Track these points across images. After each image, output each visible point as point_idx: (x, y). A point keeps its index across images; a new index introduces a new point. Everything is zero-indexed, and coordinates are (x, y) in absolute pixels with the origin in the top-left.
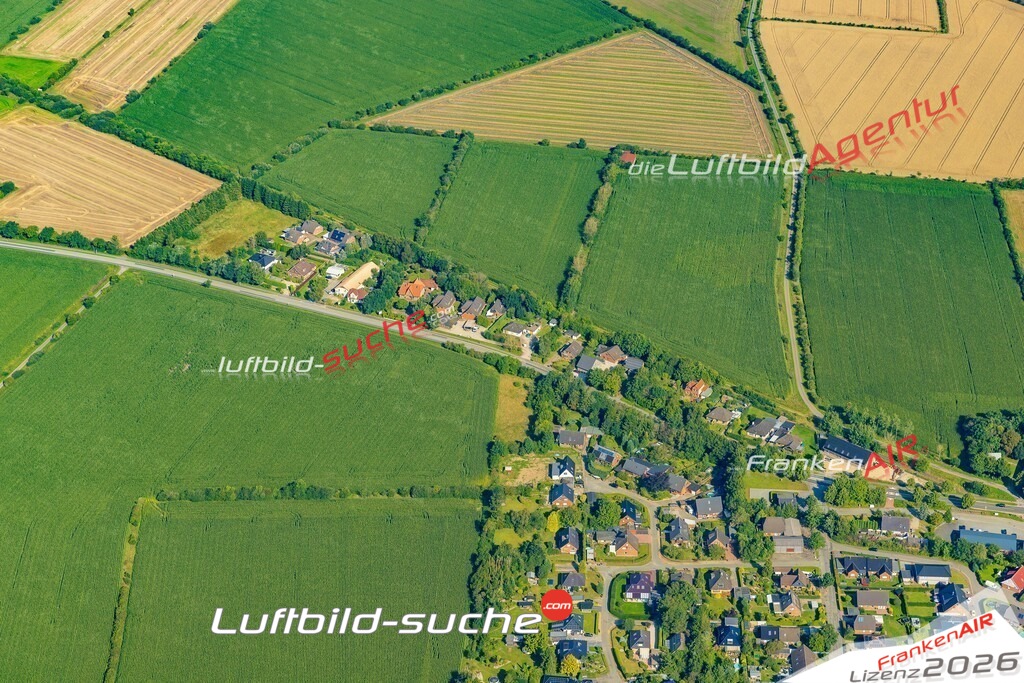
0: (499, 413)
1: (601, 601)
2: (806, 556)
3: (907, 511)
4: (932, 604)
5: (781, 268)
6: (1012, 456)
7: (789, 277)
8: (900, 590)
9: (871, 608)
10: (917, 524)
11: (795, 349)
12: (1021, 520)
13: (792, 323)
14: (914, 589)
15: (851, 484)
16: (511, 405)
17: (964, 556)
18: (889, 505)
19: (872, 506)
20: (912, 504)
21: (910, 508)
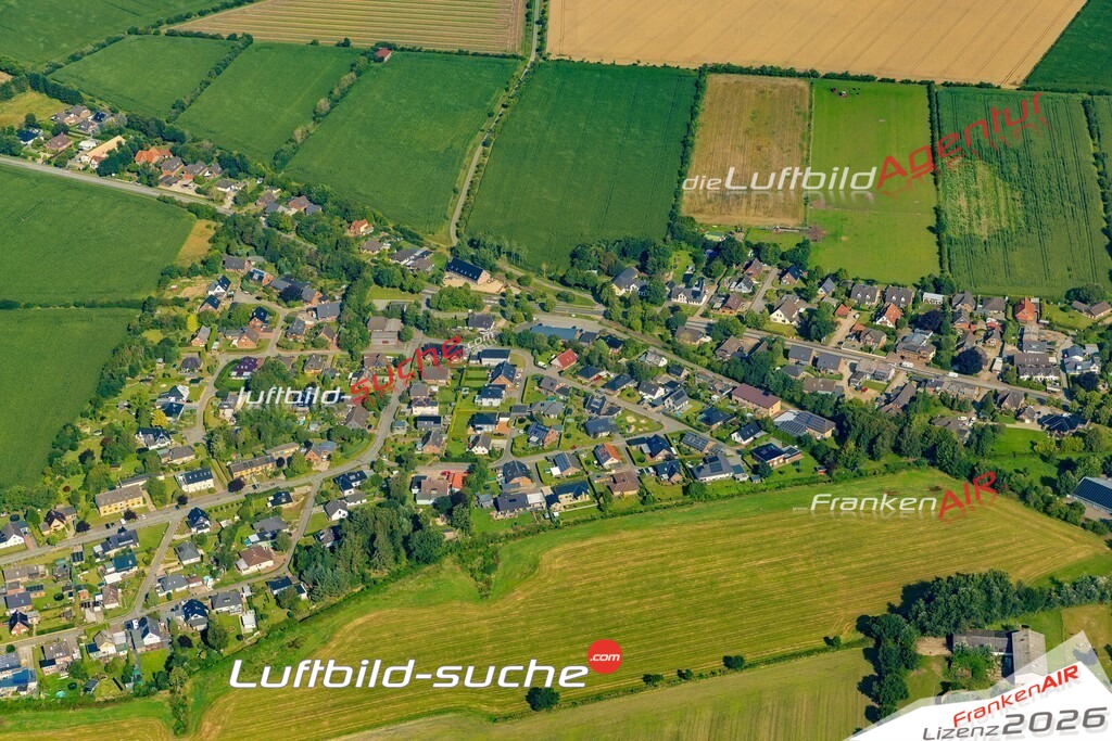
0: (184, 247)
1: (210, 379)
2: (397, 347)
3: (498, 314)
4: (486, 379)
5: (480, 137)
6: (608, 274)
7: (484, 144)
8: (463, 369)
9: (433, 382)
10: (502, 323)
11: (462, 198)
12: (592, 319)
13: (469, 178)
14: (476, 369)
15: (452, 292)
16: (197, 241)
17: (528, 344)
18: (486, 311)
19: (470, 311)
20: (504, 309)
21: (502, 312)
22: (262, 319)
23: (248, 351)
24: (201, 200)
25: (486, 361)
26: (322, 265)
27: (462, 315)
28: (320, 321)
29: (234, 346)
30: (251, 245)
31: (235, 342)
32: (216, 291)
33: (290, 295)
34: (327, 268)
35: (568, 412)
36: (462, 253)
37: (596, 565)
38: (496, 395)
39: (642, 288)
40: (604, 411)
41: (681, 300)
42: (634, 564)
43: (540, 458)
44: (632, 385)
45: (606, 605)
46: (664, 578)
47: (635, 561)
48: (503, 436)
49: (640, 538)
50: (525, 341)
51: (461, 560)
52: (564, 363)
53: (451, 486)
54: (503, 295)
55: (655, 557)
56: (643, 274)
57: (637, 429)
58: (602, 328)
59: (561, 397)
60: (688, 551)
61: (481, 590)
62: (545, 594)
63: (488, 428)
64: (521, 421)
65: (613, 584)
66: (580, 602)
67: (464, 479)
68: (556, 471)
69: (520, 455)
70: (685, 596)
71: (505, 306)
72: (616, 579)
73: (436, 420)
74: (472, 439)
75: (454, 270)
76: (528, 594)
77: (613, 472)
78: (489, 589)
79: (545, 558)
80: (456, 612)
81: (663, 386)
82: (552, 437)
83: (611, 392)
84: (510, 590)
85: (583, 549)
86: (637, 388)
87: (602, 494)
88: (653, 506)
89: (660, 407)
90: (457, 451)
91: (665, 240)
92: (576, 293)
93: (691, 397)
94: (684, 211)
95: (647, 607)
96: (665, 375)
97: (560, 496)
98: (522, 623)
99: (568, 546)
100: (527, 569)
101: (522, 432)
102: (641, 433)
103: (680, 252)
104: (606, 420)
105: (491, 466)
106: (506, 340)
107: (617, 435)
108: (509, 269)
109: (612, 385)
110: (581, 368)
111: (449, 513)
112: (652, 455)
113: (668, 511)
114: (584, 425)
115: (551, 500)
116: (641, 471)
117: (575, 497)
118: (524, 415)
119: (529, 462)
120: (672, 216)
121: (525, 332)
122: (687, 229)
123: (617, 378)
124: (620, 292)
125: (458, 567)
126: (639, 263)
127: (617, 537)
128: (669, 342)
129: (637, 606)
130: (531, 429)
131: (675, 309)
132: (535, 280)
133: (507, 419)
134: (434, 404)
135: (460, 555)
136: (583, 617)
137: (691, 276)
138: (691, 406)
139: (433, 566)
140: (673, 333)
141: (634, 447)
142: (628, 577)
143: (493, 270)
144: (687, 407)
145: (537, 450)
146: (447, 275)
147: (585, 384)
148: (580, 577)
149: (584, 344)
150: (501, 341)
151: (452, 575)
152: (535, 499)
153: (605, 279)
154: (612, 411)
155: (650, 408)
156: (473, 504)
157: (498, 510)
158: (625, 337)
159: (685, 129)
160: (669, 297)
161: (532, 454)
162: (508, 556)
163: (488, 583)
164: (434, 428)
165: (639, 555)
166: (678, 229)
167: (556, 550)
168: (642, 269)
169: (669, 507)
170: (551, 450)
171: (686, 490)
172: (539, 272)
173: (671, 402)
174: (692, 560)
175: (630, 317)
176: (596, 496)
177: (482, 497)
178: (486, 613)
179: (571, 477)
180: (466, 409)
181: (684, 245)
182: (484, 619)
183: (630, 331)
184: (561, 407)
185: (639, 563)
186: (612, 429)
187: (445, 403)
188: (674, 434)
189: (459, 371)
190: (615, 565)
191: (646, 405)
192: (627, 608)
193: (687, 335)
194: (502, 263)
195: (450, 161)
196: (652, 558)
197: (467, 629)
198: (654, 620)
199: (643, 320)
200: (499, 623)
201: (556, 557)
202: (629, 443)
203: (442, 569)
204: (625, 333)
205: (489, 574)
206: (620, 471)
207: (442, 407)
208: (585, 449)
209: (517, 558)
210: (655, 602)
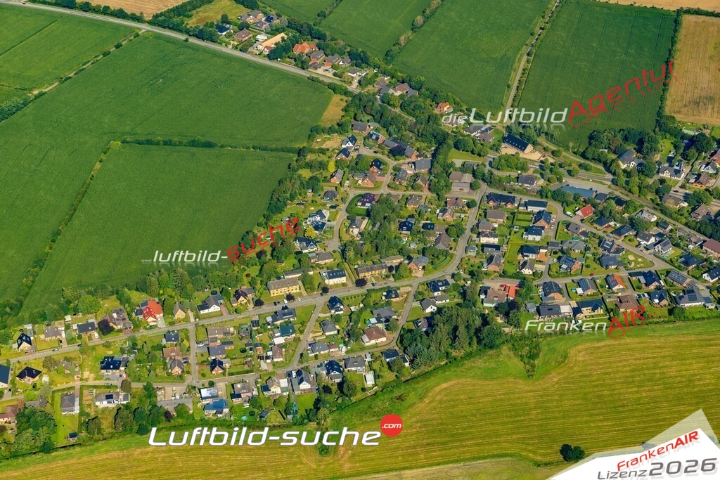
0: (326, 113)
1: (343, 206)
2: (469, 193)
3: (539, 176)
4: (531, 221)
5: (525, 49)
6: (615, 152)
7: (528, 54)
8: (515, 213)
9: (494, 220)
10: (541, 182)
11: (513, 92)
12: (604, 184)
13: (518, 78)
14: (524, 213)
15: (508, 158)
16: (334, 110)
17: (559, 199)
18: (530, 172)
19: (519, 172)
20: (543, 172)
21: (541, 174)
22: (378, 167)
23: (369, 188)
24: (336, 81)
25: (530, 209)
26: (418, 132)
27: (514, 174)
28: (417, 171)
29: (359, 185)
30: (371, 115)
31: (360, 182)
32: (347, 145)
33: (397, 152)
34: (422, 134)
35: (587, 249)
36: (514, 130)
37: (608, 360)
38: (539, 233)
39: (639, 165)
40: (612, 250)
41: (666, 175)
42: (634, 362)
43: (568, 280)
44: (632, 233)
45: (615, 389)
46: (656, 374)
47: (635, 359)
48: (542, 262)
49: (639, 343)
50: (558, 196)
51: (514, 348)
52: (585, 214)
53: (507, 295)
54: (542, 162)
55: (649, 358)
56: (639, 154)
57: (635, 265)
58: (610, 190)
59: (583, 238)
60: (673, 356)
61: (528, 371)
62: (572, 378)
63: (532, 256)
64: (555, 253)
65: (620, 375)
66: (597, 386)
67: (516, 291)
68: (580, 291)
69: (555, 277)
70: (671, 388)
71: (544, 170)
72: (622, 372)
73: (497, 247)
74: (521, 263)
75: (508, 142)
76: (561, 376)
77: (620, 294)
78: (534, 371)
79: (572, 352)
80: (511, 385)
81: (654, 236)
82: (577, 266)
83: (618, 237)
84: (547, 373)
85: (599, 347)
86: (636, 236)
87: (612, 310)
88: (647, 321)
89: (652, 251)
90: (511, 270)
91: (654, 131)
92: (592, 164)
93: (674, 245)
94: (667, 111)
95: (644, 394)
96: (655, 228)
97: (582, 309)
98: (557, 397)
99: (589, 345)
100: (560, 359)
101: (555, 260)
102: (639, 268)
103: (664, 141)
104: (615, 257)
105: (535, 283)
106: (544, 194)
107: (622, 268)
108: (546, 144)
109: (618, 232)
110: (596, 218)
111: (507, 315)
112: (647, 285)
113: (658, 326)
114: (599, 259)
115: (576, 311)
116: (639, 296)
117: (593, 310)
118: (557, 249)
119: (561, 282)
120: (659, 114)
121: (559, 190)
122: (670, 125)
123: (621, 228)
124: (624, 166)
125: (512, 353)
126: (635, 146)
127: (622, 342)
128: (658, 204)
129: (637, 392)
130: (562, 259)
131: (662, 181)
132: (564, 153)
133: (545, 251)
134: (495, 236)
135: (513, 345)
136: (599, 397)
137: (673, 158)
138: (673, 252)
139: (495, 351)
140: (661, 198)
141: (634, 278)
142: (630, 371)
143: (534, 144)
144: (671, 252)
145: (566, 274)
146: (503, 145)
147: (599, 230)
148: (597, 368)
149: (599, 201)
150: (541, 195)
151: (507, 359)
152: (566, 309)
153: (614, 156)
154: (618, 250)
155: (644, 251)
156: (522, 309)
157: (540, 315)
158: (628, 199)
159: (668, 53)
160: (658, 172)
161: (563, 277)
162: (546, 348)
163: (533, 366)
164: (496, 253)
165: (638, 356)
166: (663, 124)
167: (580, 347)
168: (639, 151)
169: (658, 322)
170: (576, 275)
171: (671, 312)
172: (567, 148)
173: (660, 248)
174: (675, 363)
175: (631, 185)
176: (607, 310)
177: (528, 305)
178: (532, 388)
179: (590, 295)
180: (516, 241)
181: (668, 136)
182: (531, 392)
183: (630, 194)
184: (583, 245)
185: (638, 362)
186: (619, 263)
187: (502, 236)
188: (662, 270)
189: (512, 214)
190: (621, 361)
191: (642, 248)
192: (630, 393)
193: (672, 201)
194: (542, 140)
195: (505, 65)
196: (647, 358)
197: (519, 398)
198: (649, 403)
199: (640, 188)
200: (541, 396)
201: (580, 352)
202: (630, 274)
203: (501, 354)
204: (627, 195)
205: (534, 360)
206: (624, 295)
207: (500, 238)
208: (600, 277)
209: (552, 350)
210: (649, 391)
